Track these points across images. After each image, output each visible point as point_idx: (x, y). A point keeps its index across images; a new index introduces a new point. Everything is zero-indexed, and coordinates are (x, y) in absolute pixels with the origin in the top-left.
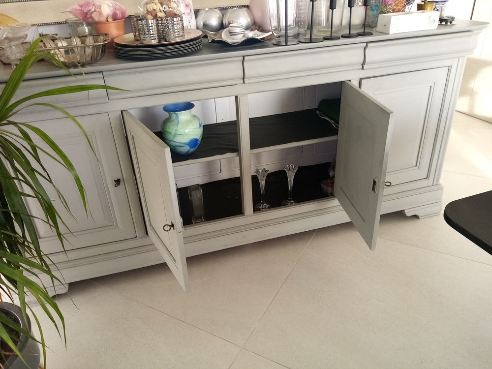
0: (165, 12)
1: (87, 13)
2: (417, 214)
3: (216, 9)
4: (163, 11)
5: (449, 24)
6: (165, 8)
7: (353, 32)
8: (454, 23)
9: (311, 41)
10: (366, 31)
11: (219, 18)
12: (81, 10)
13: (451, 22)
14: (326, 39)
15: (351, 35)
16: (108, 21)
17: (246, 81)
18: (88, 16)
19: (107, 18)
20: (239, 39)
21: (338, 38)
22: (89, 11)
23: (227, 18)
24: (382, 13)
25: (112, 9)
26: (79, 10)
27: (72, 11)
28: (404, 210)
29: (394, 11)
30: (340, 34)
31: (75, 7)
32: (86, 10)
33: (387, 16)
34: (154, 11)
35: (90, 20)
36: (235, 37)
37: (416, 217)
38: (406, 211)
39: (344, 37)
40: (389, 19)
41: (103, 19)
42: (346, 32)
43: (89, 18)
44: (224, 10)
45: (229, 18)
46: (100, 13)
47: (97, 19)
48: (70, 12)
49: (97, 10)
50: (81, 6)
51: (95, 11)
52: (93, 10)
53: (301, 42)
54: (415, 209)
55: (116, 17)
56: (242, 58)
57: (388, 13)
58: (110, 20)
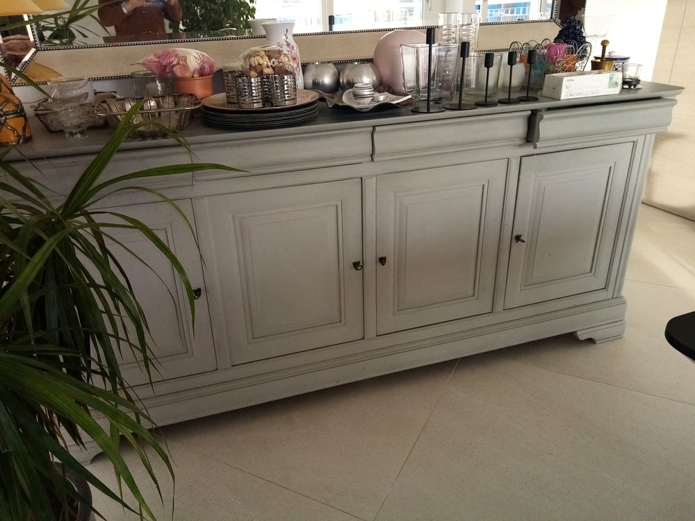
0: (273, 68)
1: (166, 66)
2: (592, 337)
3: (329, 64)
4: (271, 66)
5: (632, 87)
6: (273, 63)
7: (514, 96)
8: (639, 86)
9: (460, 107)
10: (530, 95)
11: (334, 74)
12: (158, 62)
13: (635, 86)
14: (479, 105)
15: (511, 101)
16: (193, 77)
17: (375, 159)
18: (167, 70)
19: (194, 73)
20: (366, 103)
21: (494, 104)
22: (170, 63)
23: (346, 75)
24: (548, 72)
25: (199, 61)
26: (155, 62)
27: (146, 63)
28: (576, 332)
29: (563, 70)
30: (496, 99)
31: (150, 58)
32: (164, 62)
33: (556, 76)
34: (259, 66)
35: (169, 75)
36: (361, 101)
37: (591, 341)
38: (578, 333)
39: (502, 102)
40: (560, 81)
41: (188, 75)
42: (505, 96)
43: (169, 73)
44: (340, 65)
45: (348, 75)
46: (186, 67)
47: (179, 74)
48: (143, 64)
49: (181, 62)
50: (159, 57)
51: (178, 63)
52: (175, 63)
53: (447, 109)
54: (591, 330)
55: (203, 73)
56: (372, 129)
57: (556, 72)
58: (196, 75)
